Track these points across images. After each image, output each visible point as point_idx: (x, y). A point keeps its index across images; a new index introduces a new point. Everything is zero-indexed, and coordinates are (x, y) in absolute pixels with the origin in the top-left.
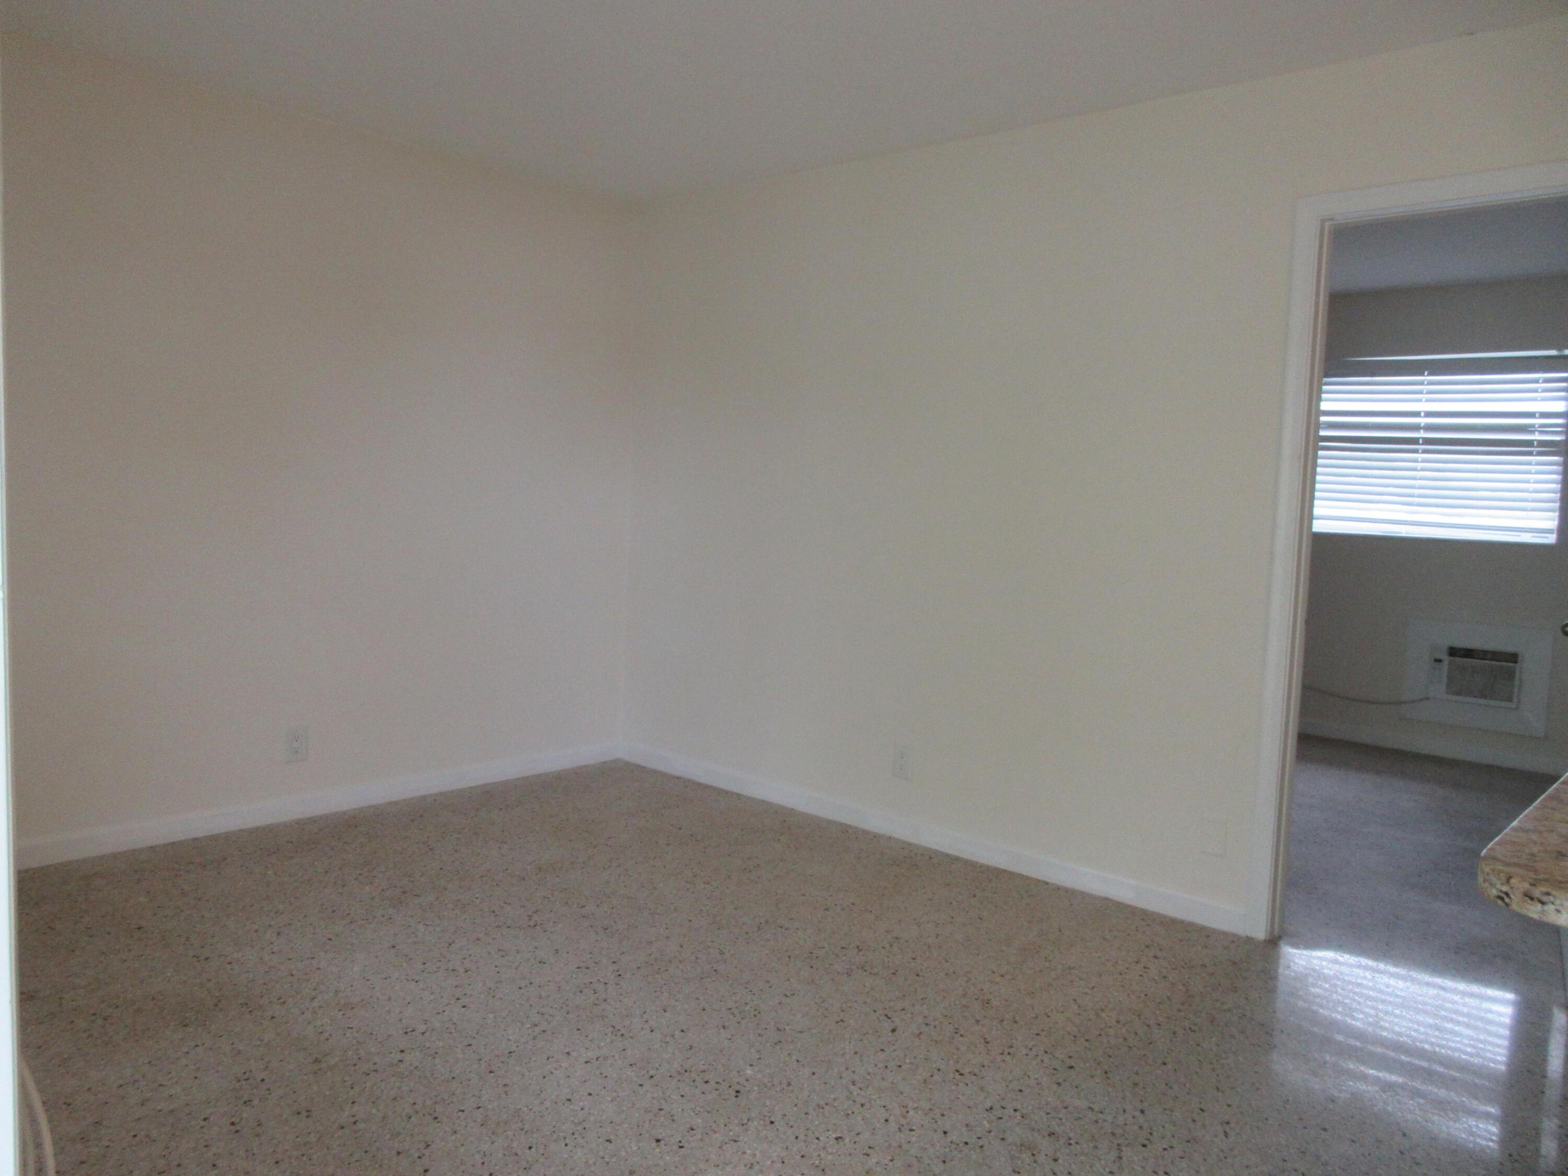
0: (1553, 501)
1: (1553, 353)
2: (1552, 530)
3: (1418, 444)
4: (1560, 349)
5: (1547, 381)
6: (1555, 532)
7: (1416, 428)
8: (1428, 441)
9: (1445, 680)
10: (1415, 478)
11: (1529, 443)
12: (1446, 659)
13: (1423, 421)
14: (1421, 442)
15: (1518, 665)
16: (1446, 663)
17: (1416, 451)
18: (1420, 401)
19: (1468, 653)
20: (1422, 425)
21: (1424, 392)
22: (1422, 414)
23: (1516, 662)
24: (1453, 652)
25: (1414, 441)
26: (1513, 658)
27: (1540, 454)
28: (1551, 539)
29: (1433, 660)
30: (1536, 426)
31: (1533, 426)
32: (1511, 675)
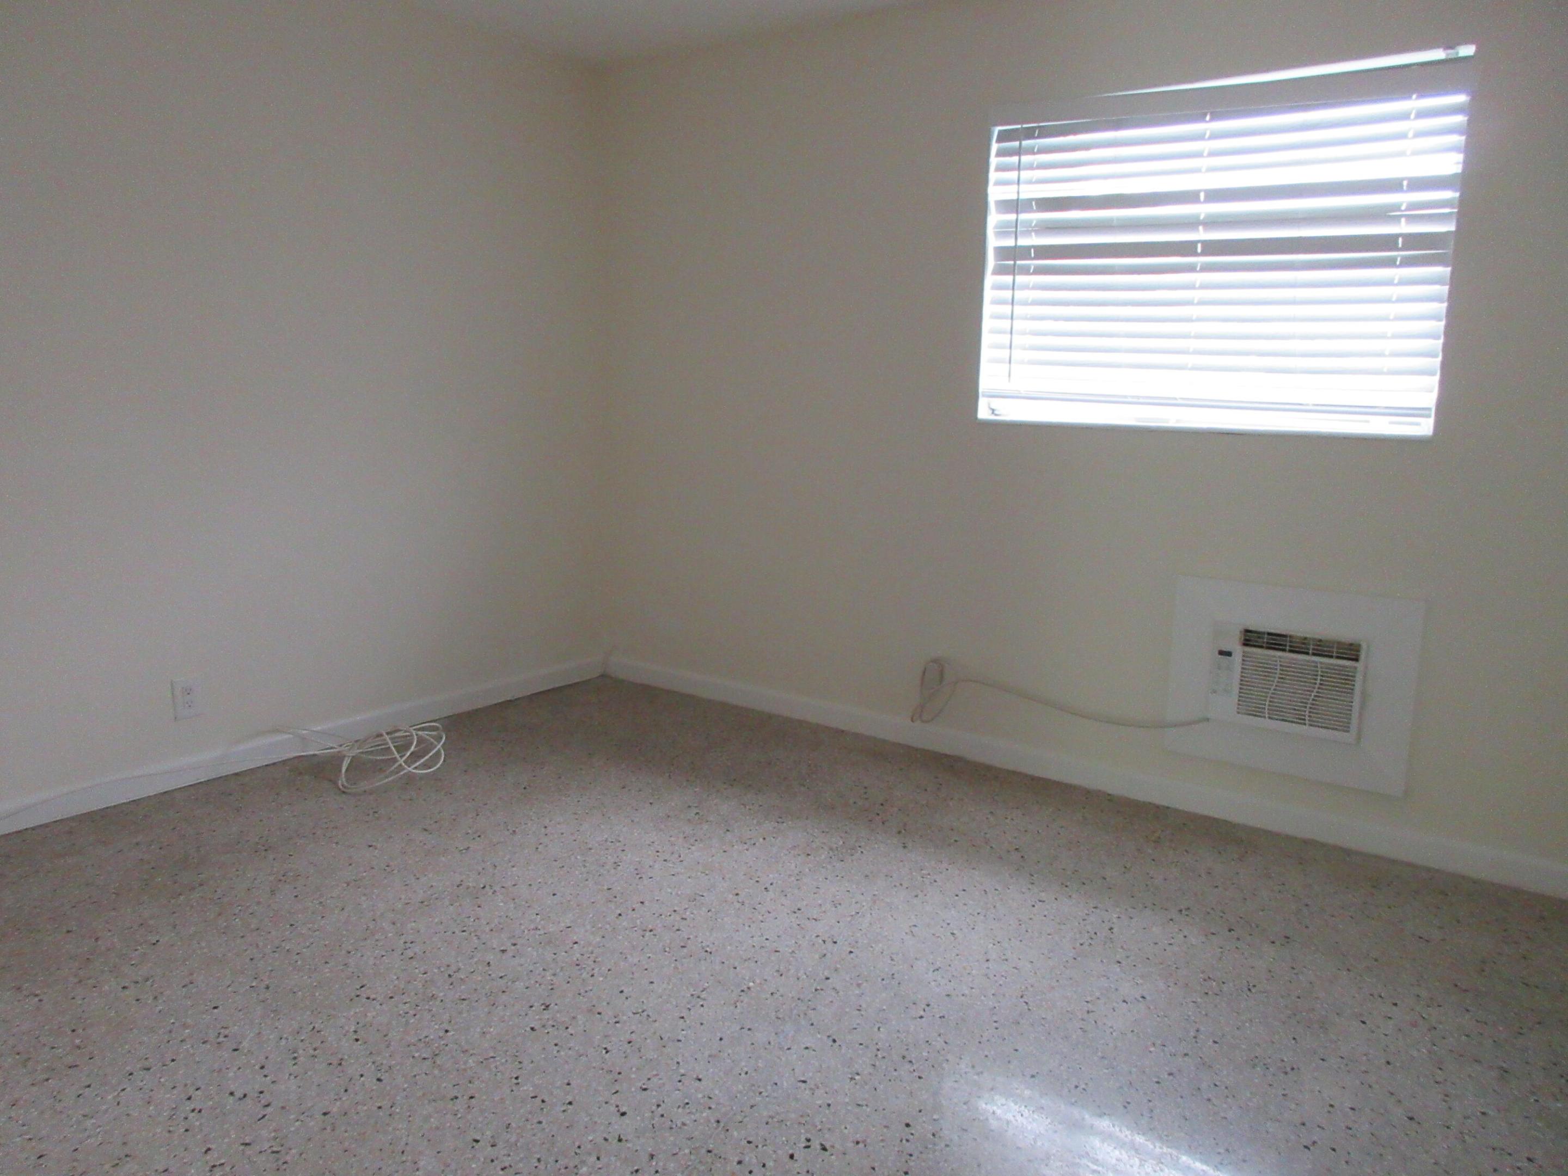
0: (1430, 354)
1: (1438, 54)
2: (1429, 409)
3: (1195, 254)
4: (1449, 46)
5: (1423, 114)
6: (1433, 413)
7: (1191, 223)
8: (1212, 248)
9: (1236, 690)
10: (1189, 320)
11: (1387, 242)
12: (1238, 650)
13: (1203, 210)
14: (1199, 250)
15: (1359, 665)
16: (1237, 658)
17: (1191, 269)
18: (1197, 171)
19: (1276, 641)
20: (1202, 217)
21: (1205, 154)
22: (1202, 196)
23: (1356, 660)
24: (1250, 638)
25: (1186, 249)
26: (1351, 652)
27: (1408, 262)
28: (1424, 427)
29: (1217, 653)
30: (1403, 208)
31: (1397, 207)
32: (1348, 679)
